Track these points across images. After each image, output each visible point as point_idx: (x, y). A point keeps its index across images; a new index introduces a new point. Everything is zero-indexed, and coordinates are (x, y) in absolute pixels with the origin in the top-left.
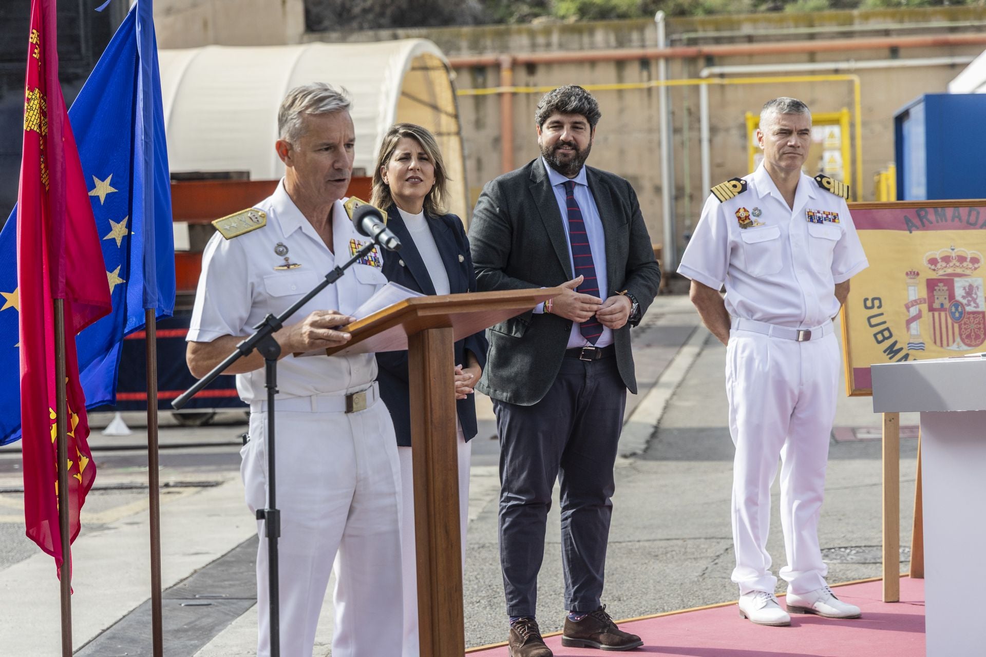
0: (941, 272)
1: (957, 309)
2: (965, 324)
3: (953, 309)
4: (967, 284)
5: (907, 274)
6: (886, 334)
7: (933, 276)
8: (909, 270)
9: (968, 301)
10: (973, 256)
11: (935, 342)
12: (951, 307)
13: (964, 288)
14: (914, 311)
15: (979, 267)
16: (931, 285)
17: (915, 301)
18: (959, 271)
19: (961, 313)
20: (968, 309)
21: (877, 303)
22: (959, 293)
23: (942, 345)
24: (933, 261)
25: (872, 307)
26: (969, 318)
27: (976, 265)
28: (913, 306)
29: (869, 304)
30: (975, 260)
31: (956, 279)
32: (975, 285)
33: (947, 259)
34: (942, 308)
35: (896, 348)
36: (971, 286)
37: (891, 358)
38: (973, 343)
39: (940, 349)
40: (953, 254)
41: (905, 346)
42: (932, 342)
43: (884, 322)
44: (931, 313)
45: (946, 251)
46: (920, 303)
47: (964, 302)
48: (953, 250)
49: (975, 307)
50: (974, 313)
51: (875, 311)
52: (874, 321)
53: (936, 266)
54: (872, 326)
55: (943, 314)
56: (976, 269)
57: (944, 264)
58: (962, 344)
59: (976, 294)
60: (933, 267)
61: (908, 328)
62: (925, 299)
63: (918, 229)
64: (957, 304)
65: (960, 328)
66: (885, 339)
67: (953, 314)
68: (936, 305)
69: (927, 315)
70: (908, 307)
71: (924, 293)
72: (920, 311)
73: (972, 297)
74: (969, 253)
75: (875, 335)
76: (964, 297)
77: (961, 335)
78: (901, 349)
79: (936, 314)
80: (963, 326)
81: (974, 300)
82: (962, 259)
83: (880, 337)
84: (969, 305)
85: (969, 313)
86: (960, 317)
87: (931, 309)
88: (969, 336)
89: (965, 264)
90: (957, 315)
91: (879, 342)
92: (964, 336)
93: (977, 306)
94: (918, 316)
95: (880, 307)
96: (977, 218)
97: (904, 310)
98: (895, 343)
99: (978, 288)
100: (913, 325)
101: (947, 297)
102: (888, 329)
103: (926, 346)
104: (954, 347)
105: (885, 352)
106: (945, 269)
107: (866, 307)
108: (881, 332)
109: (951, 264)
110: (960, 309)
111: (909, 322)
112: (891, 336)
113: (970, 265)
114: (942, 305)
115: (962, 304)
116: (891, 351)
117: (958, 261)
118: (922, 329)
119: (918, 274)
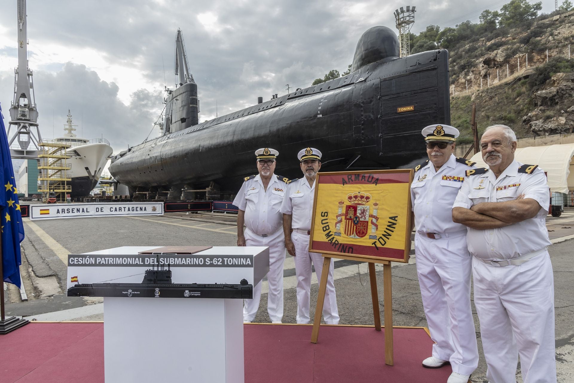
0: (353, 203)
1: (356, 219)
2: (359, 226)
4: (363, 208)
5: (339, 203)
6: (327, 228)
7: (349, 204)
8: (340, 201)
9: (362, 216)
10: (367, 196)
11: (345, 233)
12: (354, 218)
13: (361, 210)
14: (339, 218)
15: (369, 201)
16: (348, 208)
17: (340, 214)
18: (360, 202)
19: (358, 221)
20: (361, 219)
21: (326, 214)
22: (359, 212)
23: (347, 235)
24: (350, 198)
25: (324, 216)
26: (361, 224)
27: (368, 200)
29: (323, 214)
30: (368, 198)
31: (358, 206)
32: (366, 209)
33: (356, 197)
34: (350, 219)
35: (330, 234)
36: (364, 210)
37: (327, 238)
38: (361, 235)
39: (347, 237)
40: (359, 195)
41: (333, 234)
42: (344, 233)
43: (327, 223)
44: (345, 220)
45: (356, 193)
46: (342, 216)
47: (360, 216)
48: (359, 193)
49: (364, 219)
50: (363, 222)
51: (325, 218)
52: (324, 222)
53: (351, 200)
54: (323, 224)
55: (350, 221)
56: (367, 202)
57: (354, 199)
58: (356, 235)
59: (366, 213)
60: (350, 200)
61: (336, 226)
62: (344, 214)
63: (347, 183)
64: (357, 217)
65: (356, 227)
66: (326, 230)
67: (354, 222)
68: (348, 217)
69: (344, 220)
70: (337, 217)
71: (344, 212)
72: (342, 219)
73: (364, 214)
74: (366, 194)
75: (323, 228)
76: (360, 214)
77: (356, 231)
78: (332, 235)
79: (348, 221)
81: (364, 216)
82: (362, 197)
83: (325, 229)
84: (362, 218)
85: (361, 222)
86: (357, 223)
87: (346, 219)
88: (359, 232)
89: (363, 199)
90: (356, 222)
91: (324, 231)
92: (357, 232)
93: (365, 219)
94: (341, 221)
95: (327, 216)
96: (372, 179)
97: (335, 218)
98: (330, 232)
100: (338, 225)
101: (353, 214)
102: (328, 226)
103: (342, 235)
104: (352, 236)
105: (325, 235)
106: (355, 201)
107: (322, 216)
108: (325, 227)
109: (357, 199)
110: (358, 219)
111: (337, 223)
112: (329, 229)
113: (365, 200)
114: (351, 217)
116: (328, 235)
117: (360, 198)
118: (341, 227)
119: (343, 203)
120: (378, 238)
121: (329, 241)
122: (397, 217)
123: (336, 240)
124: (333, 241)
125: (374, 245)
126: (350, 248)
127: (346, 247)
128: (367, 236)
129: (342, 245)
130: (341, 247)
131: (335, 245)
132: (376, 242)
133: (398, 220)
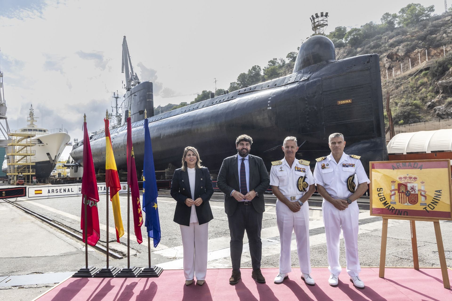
0: (403, 182)
1: (408, 193)
2: (410, 197)
3: (407, 193)
4: (412, 185)
5: (391, 182)
6: (384, 199)
7: (400, 182)
9: (412, 190)
10: (415, 177)
11: (400, 202)
12: (406, 192)
13: (411, 187)
14: (393, 193)
16: (400, 185)
17: (394, 190)
18: (409, 181)
20: (412, 193)
21: (381, 190)
23: (402, 203)
24: (401, 178)
26: (412, 196)
27: (416, 180)
28: (393, 191)
30: (415, 178)
31: (408, 184)
33: (405, 178)
34: (403, 192)
35: (386, 203)
37: (384, 206)
38: (413, 203)
40: (408, 176)
43: (383, 195)
44: (399, 194)
45: (405, 175)
46: (395, 190)
47: (411, 191)
50: (414, 194)
51: (381, 192)
54: (379, 196)
55: (403, 194)
56: (415, 181)
57: (404, 179)
58: (409, 203)
60: (400, 180)
61: (391, 198)
62: (397, 189)
63: (396, 169)
64: (408, 191)
65: (409, 198)
67: (406, 194)
68: (401, 191)
69: (397, 194)
70: (391, 191)
72: (395, 193)
74: (413, 176)
75: (380, 199)
76: (410, 189)
77: (409, 201)
78: (388, 203)
80: (410, 198)
81: (414, 190)
82: (410, 178)
84: (412, 191)
87: (399, 192)
88: (411, 201)
90: (408, 194)
91: (381, 201)
93: (415, 192)
94: (395, 194)
96: (417, 166)
97: (390, 192)
98: (387, 201)
99: (416, 187)
100: (392, 197)
101: (405, 189)
102: (384, 197)
103: (397, 203)
104: (406, 204)
105: (383, 204)
106: (405, 181)
107: (378, 191)
108: (382, 198)
109: (407, 179)
110: (409, 193)
111: (391, 196)
112: (385, 199)
113: (413, 180)
114: (403, 191)
115: (410, 191)
116: (385, 204)
117: (409, 178)
118: (395, 198)
119: (395, 182)
120: (427, 205)
121: (386, 207)
122: (441, 190)
123: (392, 207)
124: (390, 208)
125: (425, 210)
126: (404, 212)
127: (402, 211)
128: (418, 204)
129: (398, 210)
130: (397, 212)
131: (391, 210)
132: (426, 207)
133: (442, 193)
